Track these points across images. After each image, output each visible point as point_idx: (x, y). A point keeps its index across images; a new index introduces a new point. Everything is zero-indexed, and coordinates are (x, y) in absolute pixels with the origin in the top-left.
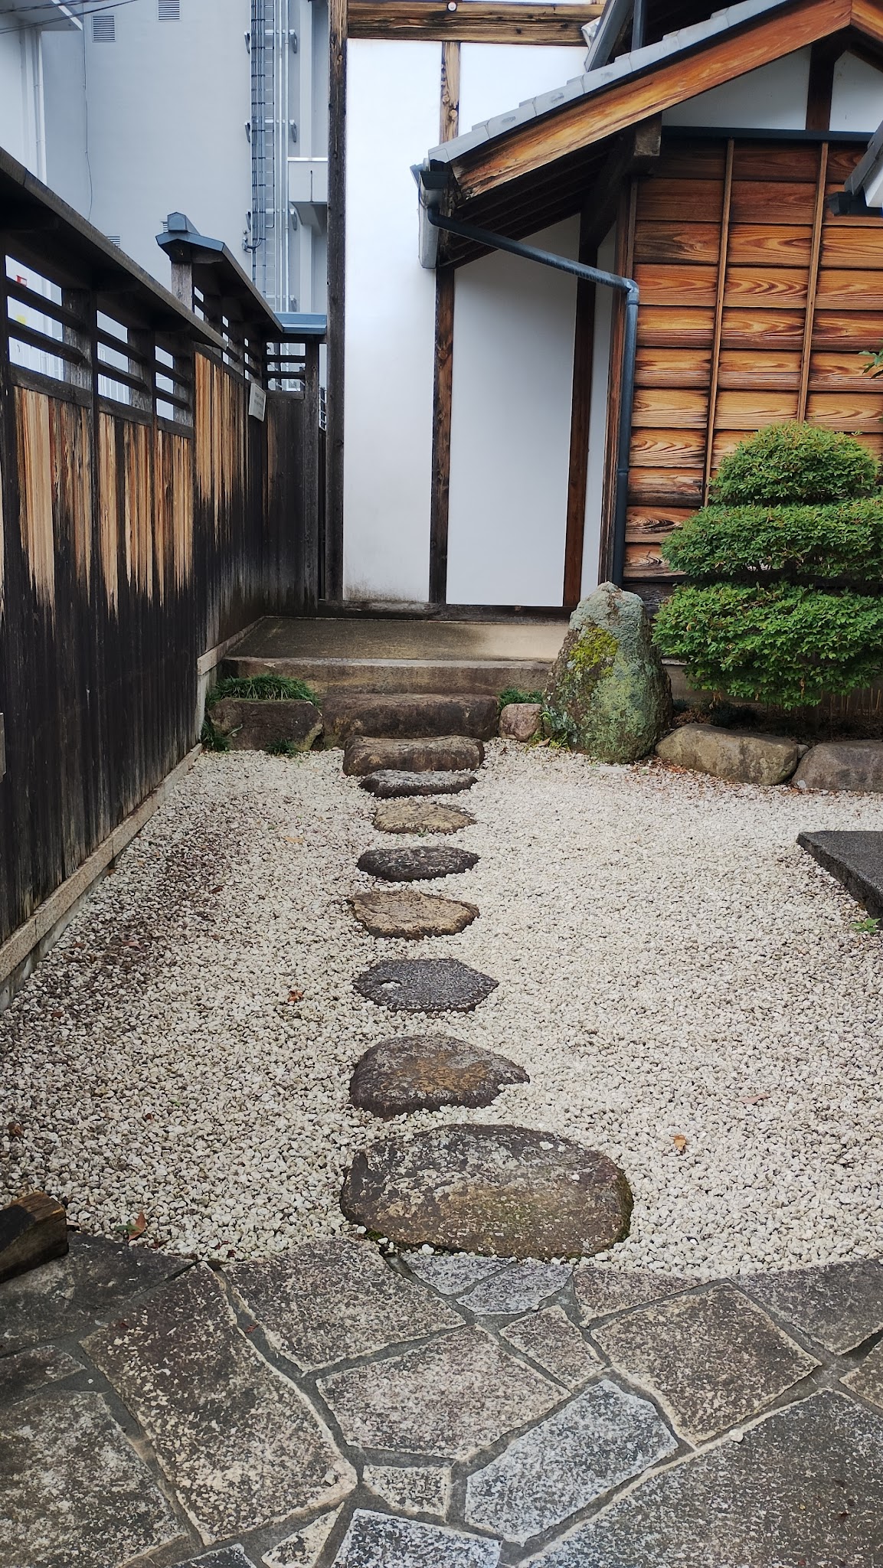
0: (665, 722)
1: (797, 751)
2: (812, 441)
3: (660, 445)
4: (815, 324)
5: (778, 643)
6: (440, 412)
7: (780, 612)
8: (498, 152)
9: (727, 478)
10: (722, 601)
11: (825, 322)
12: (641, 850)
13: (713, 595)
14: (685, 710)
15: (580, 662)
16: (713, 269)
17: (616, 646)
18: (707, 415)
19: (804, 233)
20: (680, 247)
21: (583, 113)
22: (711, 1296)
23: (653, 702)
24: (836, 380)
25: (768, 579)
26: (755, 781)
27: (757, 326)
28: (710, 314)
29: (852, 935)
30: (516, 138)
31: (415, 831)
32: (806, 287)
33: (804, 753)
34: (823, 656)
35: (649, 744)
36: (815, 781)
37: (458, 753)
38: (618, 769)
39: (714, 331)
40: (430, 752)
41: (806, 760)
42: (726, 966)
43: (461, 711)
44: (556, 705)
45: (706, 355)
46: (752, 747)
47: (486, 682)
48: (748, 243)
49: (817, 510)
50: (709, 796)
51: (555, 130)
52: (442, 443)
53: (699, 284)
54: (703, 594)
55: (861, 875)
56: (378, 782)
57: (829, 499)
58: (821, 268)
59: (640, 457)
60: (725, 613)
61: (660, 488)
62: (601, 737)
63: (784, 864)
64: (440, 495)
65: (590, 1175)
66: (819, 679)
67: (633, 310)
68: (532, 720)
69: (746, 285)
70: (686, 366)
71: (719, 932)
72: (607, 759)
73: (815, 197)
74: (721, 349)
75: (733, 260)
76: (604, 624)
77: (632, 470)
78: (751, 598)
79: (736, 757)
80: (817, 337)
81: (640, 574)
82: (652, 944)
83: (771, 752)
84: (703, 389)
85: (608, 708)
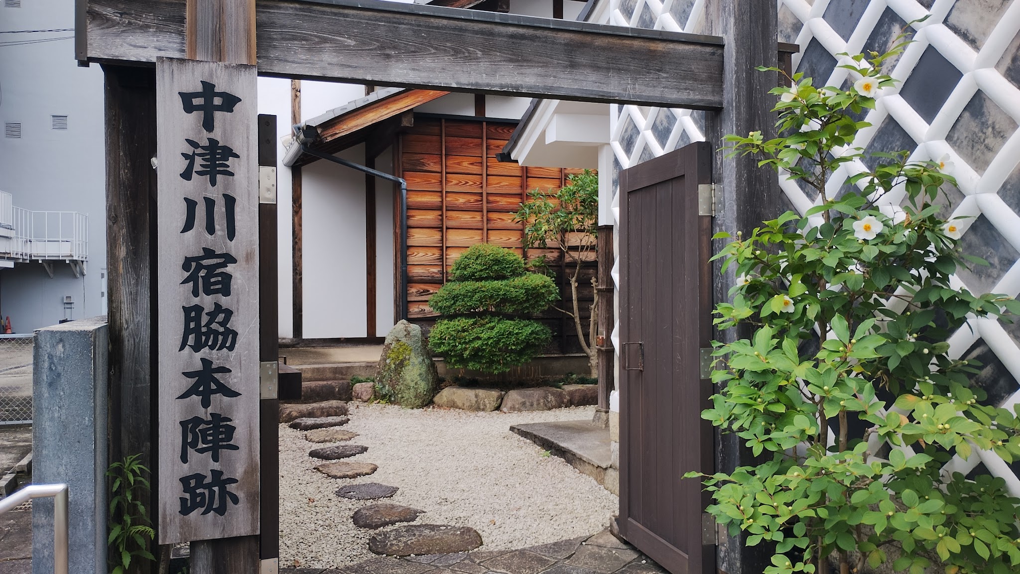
0: (436, 387)
1: (501, 394)
2: (495, 252)
3: (421, 254)
4: (487, 199)
5: (489, 343)
6: (296, 238)
7: (488, 329)
8: (339, 122)
9: (457, 269)
10: (462, 325)
11: (491, 198)
12: (441, 439)
13: (457, 323)
14: (444, 381)
15: (393, 360)
16: (440, 174)
17: (411, 350)
18: (442, 240)
19: (479, 160)
20: (423, 164)
21: (377, 107)
22: (517, 553)
23: (430, 377)
24: (499, 224)
25: (482, 315)
26: (483, 410)
27: (461, 200)
28: (440, 194)
29: (541, 458)
30: (347, 117)
31: (330, 441)
32: (482, 183)
33: (505, 395)
34: (510, 348)
35: (430, 398)
36: (511, 408)
37: (337, 408)
38: (416, 411)
39: (442, 202)
40: (323, 408)
41: (505, 398)
42: (492, 474)
43: (333, 388)
44: (382, 382)
45: (440, 213)
46: (480, 394)
47: (342, 374)
48: (454, 163)
49: (500, 282)
50: (464, 417)
51: (365, 113)
52: (297, 254)
53: (433, 181)
54: (452, 323)
55: (540, 435)
56: (301, 424)
57: (503, 278)
58: (487, 175)
59: (412, 260)
60: (464, 331)
61: (422, 274)
62: (406, 396)
63: (506, 439)
64: (297, 281)
65: (464, 531)
66: (509, 359)
67: (404, 192)
68: (370, 390)
69: (455, 182)
70: (430, 217)
71: (486, 463)
72: (411, 407)
73: (482, 144)
74: (446, 210)
75: (448, 171)
76: (404, 340)
77: (408, 266)
78: (475, 323)
79: (474, 399)
80: (489, 205)
81: (415, 316)
82: (459, 470)
83: (489, 396)
84: (440, 228)
85: (409, 381)
